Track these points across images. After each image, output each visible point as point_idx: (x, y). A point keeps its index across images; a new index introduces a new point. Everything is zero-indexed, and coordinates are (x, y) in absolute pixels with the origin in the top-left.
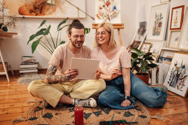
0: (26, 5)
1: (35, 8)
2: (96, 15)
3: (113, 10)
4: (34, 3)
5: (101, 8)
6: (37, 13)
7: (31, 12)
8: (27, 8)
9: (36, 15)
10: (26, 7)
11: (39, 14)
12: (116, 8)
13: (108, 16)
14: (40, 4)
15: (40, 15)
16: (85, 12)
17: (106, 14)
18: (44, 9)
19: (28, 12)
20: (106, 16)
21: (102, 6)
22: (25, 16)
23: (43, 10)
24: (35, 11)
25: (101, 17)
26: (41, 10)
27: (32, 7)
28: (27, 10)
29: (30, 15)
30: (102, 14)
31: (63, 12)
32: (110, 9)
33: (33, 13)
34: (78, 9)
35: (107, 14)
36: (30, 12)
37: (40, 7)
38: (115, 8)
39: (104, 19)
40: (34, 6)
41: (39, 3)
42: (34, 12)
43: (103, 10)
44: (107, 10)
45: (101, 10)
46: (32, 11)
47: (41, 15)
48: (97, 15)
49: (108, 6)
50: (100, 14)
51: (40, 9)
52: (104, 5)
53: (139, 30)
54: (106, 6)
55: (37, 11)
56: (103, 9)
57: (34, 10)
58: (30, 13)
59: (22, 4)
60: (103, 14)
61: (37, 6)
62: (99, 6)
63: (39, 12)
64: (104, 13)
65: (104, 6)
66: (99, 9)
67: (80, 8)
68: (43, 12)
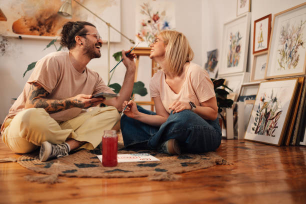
0: (24, 19)
1: (40, 24)
2: (137, 34)
3: (164, 28)
4: (39, 17)
5: (144, 25)
6: (42, 31)
7: (33, 29)
8: (26, 24)
9: (40, 35)
10: (25, 21)
11: (46, 33)
12: (169, 24)
13: (155, 36)
14: (47, 18)
15: (46, 35)
16: (120, 31)
17: (153, 34)
18: (54, 26)
19: (28, 29)
20: (153, 36)
21: (146, 22)
22: (23, 36)
23: (52, 27)
24: (40, 29)
25: (144, 38)
26: (50, 27)
27: (34, 23)
28: (27, 26)
29: (31, 34)
30: (146, 34)
32: (158, 26)
33: (36, 32)
34: (109, 25)
35: (155, 33)
36: (31, 30)
37: (48, 22)
38: (167, 25)
39: (149, 41)
40: (37, 20)
41: (46, 16)
42: (38, 30)
43: (149, 28)
44: (154, 27)
45: (145, 27)
46: (35, 29)
47: (49, 35)
48: (139, 34)
49: (155, 21)
50: (144, 33)
51: (47, 26)
52: (149, 19)
54: (153, 22)
55: (43, 29)
56: (148, 25)
57: (38, 27)
58: (31, 32)
59: (19, 17)
60: (148, 33)
61: (42, 20)
62: (142, 21)
63: (45, 30)
64: (150, 32)
65: (149, 22)
66: (142, 26)
67: (111, 24)
68: (53, 30)
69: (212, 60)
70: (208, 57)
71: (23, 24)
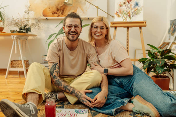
0: (49, 7)
1: (58, 10)
3: (134, 7)
5: (121, 6)
6: (59, 14)
7: (54, 13)
8: (50, 10)
9: (58, 16)
10: (49, 9)
11: (61, 15)
12: (139, 4)
13: (128, 13)
14: (62, 5)
15: (61, 17)
16: (107, 12)
17: (127, 11)
18: (66, 10)
19: (51, 14)
20: (127, 13)
21: (122, 3)
22: (48, 18)
23: (65, 11)
24: (58, 13)
25: (120, 15)
26: (63, 11)
27: (54, 9)
28: (50, 11)
29: (53, 16)
30: (122, 12)
31: (84, 12)
32: (131, 5)
33: (55, 15)
34: (97, 8)
35: (128, 11)
36: (53, 14)
37: (62, 8)
38: (137, 4)
39: (124, 17)
40: (56, 7)
41: (61, 5)
42: (57, 13)
43: (124, 8)
44: (128, 7)
45: (121, 7)
46: (55, 13)
47: (63, 16)
48: (117, 12)
49: (129, 2)
50: (120, 12)
51: (61, 11)
52: (125, 2)
53: (170, 30)
54: (127, 3)
55: (59, 13)
56: (124, 6)
57: (57, 12)
58: (53, 15)
59: (46, 7)
60: (123, 11)
61: (59, 7)
62: (119, 3)
63: (61, 13)
64: (125, 10)
65: (124, 3)
66: (119, 6)
68: (65, 13)
69: (173, 26)
70: (171, 25)
71: (48, 10)
